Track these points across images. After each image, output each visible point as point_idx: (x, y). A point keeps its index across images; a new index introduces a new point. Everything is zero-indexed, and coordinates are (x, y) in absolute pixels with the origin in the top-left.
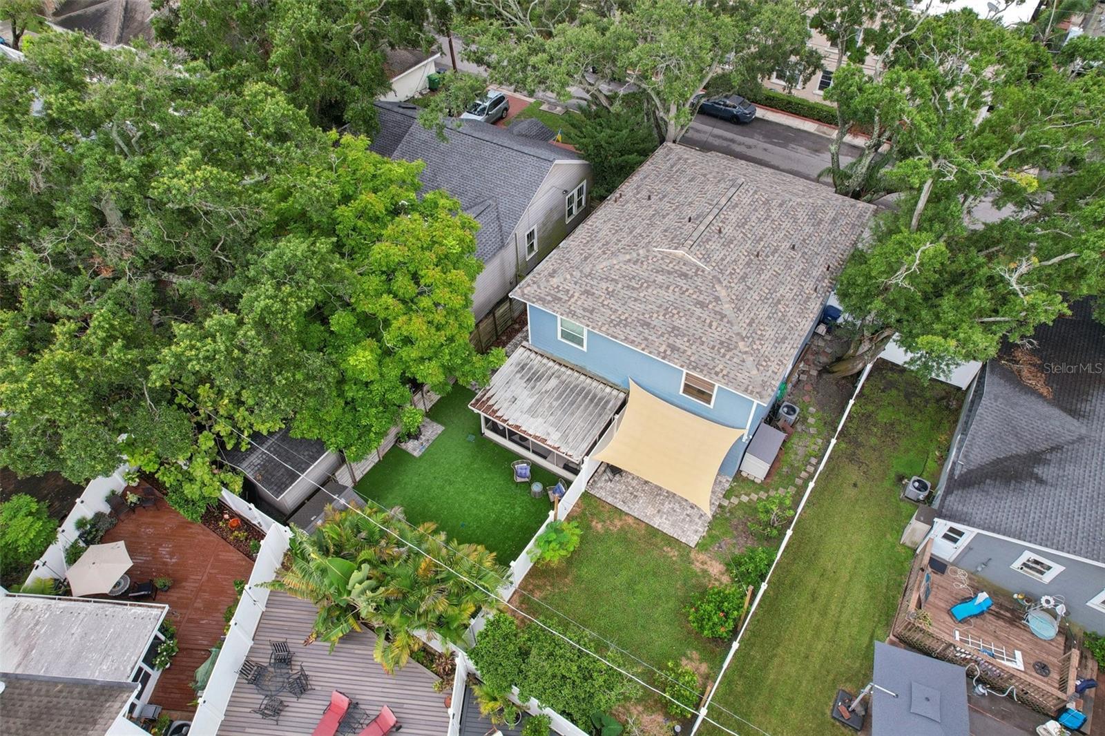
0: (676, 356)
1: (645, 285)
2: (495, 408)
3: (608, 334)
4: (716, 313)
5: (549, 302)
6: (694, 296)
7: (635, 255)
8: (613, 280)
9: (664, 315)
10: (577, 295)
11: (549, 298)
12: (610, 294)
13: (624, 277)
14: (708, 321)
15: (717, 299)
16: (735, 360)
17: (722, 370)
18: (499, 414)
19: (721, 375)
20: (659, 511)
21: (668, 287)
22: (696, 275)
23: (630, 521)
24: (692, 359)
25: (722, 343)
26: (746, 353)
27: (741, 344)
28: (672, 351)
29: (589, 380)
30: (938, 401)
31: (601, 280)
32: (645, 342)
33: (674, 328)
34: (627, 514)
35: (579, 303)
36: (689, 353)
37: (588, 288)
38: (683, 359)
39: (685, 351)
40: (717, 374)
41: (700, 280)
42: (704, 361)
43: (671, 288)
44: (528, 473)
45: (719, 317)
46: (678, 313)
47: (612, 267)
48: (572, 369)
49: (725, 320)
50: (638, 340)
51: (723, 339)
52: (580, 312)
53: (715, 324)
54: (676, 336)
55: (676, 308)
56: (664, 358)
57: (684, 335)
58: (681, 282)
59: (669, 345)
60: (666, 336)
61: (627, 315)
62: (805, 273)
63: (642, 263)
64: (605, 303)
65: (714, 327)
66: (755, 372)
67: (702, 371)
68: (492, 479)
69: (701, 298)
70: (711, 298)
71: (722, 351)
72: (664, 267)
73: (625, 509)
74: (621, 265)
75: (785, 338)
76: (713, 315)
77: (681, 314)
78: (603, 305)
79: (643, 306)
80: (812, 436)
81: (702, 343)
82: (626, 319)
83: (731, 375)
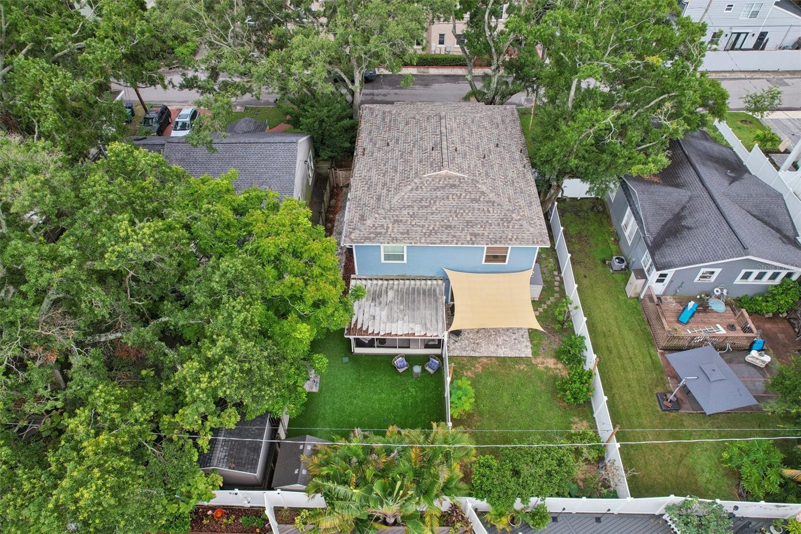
0: (480, 239)
1: (432, 201)
2: (364, 328)
3: (428, 243)
4: (487, 202)
5: (374, 238)
6: (468, 197)
7: (413, 184)
8: (409, 206)
9: (456, 216)
10: (390, 225)
11: (372, 235)
12: (413, 216)
13: (415, 201)
14: (486, 209)
15: (483, 193)
16: (516, 227)
17: (512, 236)
18: (370, 332)
19: (513, 240)
20: (497, 346)
21: (448, 198)
22: (461, 183)
23: (485, 360)
24: (490, 237)
25: (502, 219)
26: (520, 220)
27: (514, 215)
28: (475, 237)
29: (413, 282)
30: (592, 209)
31: (401, 209)
32: (455, 239)
33: (467, 222)
34: (480, 357)
35: (395, 230)
36: (486, 234)
37: (396, 218)
38: (485, 239)
39: (483, 234)
40: (511, 240)
41: (465, 185)
42: (499, 235)
43: (450, 197)
44: (406, 363)
45: (491, 204)
46: (464, 211)
47: (403, 198)
48: (397, 279)
49: (496, 204)
50: (450, 239)
51: (501, 217)
52: (399, 236)
53: (491, 209)
54: (472, 227)
55: (461, 209)
56: (473, 244)
57: (476, 224)
58: (454, 191)
59: (471, 234)
60: (466, 229)
61: (432, 226)
62: (512, 159)
63: (421, 187)
64: (413, 223)
65: (491, 212)
66: (532, 229)
67: (501, 242)
69: (473, 196)
70: (478, 194)
71: (505, 224)
72: (437, 185)
73: (477, 355)
74: (408, 194)
75: (531, 203)
76: (486, 204)
77: (467, 211)
78: (413, 226)
79: (439, 216)
80: (545, 259)
81: (491, 224)
82: (434, 228)
83: (520, 237)
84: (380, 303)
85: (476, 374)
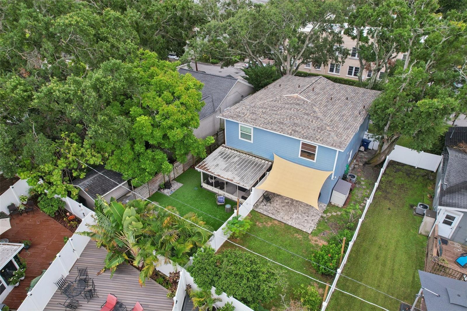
0: (297, 134)
1: (280, 109)
2: (208, 168)
3: (263, 128)
4: (314, 117)
5: (235, 118)
6: (304, 111)
7: (275, 98)
8: (265, 108)
9: (290, 119)
10: (248, 114)
12: (264, 113)
13: (270, 107)
14: (311, 120)
15: (314, 112)
16: (325, 134)
17: (319, 138)
19: (319, 140)
20: (291, 218)
21: (291, 109)
22: (304, 104)
23: (276, 222)
24: (304, 135)
25: (318, 128)
26: (330, 131)
27: (328, 128)
28: (294, 132)
31: (259, 108)
32: (281, 130)
33: (295, 124)
34: (275, 219)
35: (249, 117)
36: (303, 132)
37: (253, 111)
38: (300, 135)
39: (301, 132)
40: (317, 140)
41: (306, 105)
42: (310, 135)
43: (293, 109)
44: (224, 201)
45: (316, 118)
47: (264, 103)
48: (246, 154)
49: (319, 119)
50: (278, 129)
51: (319, 126)
52: (249, 120)
53: (314, 121)
54: (296, 126)
55: (295, 116)
56: (290, 135)
57: (300, 126)
58: (297, 107)
59: (293, 130)
60: (291, 127)
62: (354, 108)
63: (278, 101)
64: (261, 116)
65: (314, 122)
67: (309, 139)
68: (206, 205)
69: (307, 112)
70: (311, 112)
71: (319, 131)
72: (289, 102)
73: (273, 217)
74: (269, 102)
75: (348, 128)
76: (313, 118)
77: (298, 118)
78: (261, 117)
79: (279, 116)
80: (364, 189)
81: (309, 128)
82: (272, 121)
83: (325, 140)
84: (227, 161)
85: (264, 226)
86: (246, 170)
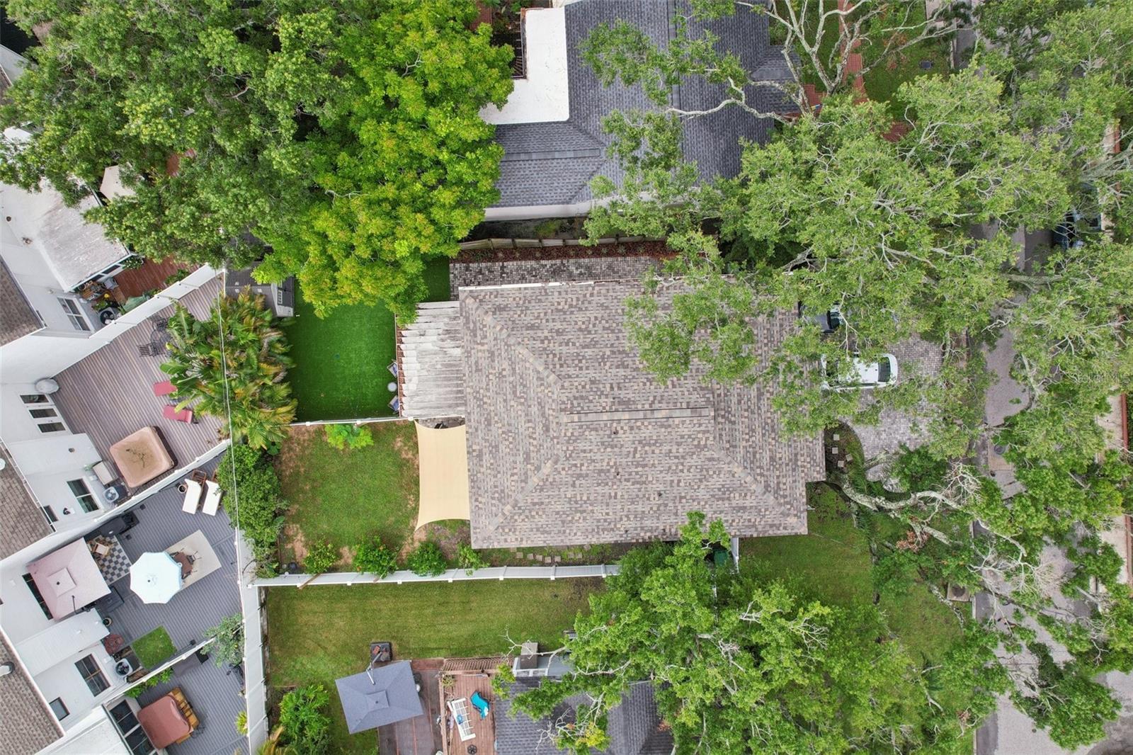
0: (475, 462)
1: (522, 400)
2: (407, 326)
4: (526, 473)
5: (468, 328)
6: (532, 448)
7: (546, 373)
8: (514, 369)
9: (503, 433)
10: (486, 347)
11: (471, 326)
12: (501, 376)
13: (521, 378)
14: (515, 471)
15: (538, 469)
16: (494, 508)
17: (481, 503)
19: (477, 504)
21: (529, 421)
22: (552, 439)
23: (415, 463)
24: (479, 475)
25: (503, 491)
26: (504, 514)
27: (509, 507)
28: (477, 456)
31: (510, 359)
32: (475, 430)
33: (497, 447)
35: (480, 354)
36: (482, 470)
37: (496, 353)
38: (475, 468)
39: (482, 466)
40: (476, 500)
41: (549, 445)
42: (481, 485)
43: (530, 424)
45: (523, 478)
46: (511, 443)
47: (525, 361)
49: (523, 484)
50: (473, 424)
51: (506, 491)
52: (473, 360)
53: (515, 478)
54: (491, 452)
55: (514, 438)
56: (468, 453)
57: (494, 458)
58: (539, 430)
59: (480, 451)
60: (487, 444)
61: (489, 401)
62: (640, 515)
63: (542, 385)
64: (491, 377)
65: (512, 478)
66: (492, 528)
67: (473, 487)
69: (532, 455)
70: (537, 463)
71: (497, 495)
74: (531, 368)
76: (523, 472)
77: (511, 446)
78: (488, 376)
79: (503, 410)
81: (495, 476)
82: (485, 403)
83: (481, 512)
84: (443, 340)
85: (400, 450)
86: (438, 386)
